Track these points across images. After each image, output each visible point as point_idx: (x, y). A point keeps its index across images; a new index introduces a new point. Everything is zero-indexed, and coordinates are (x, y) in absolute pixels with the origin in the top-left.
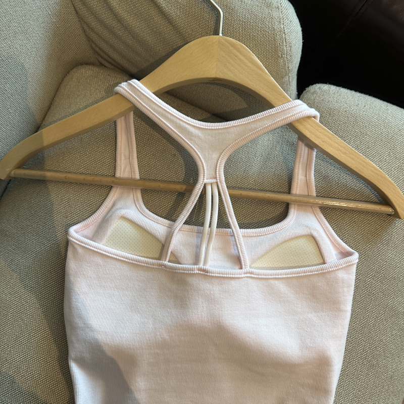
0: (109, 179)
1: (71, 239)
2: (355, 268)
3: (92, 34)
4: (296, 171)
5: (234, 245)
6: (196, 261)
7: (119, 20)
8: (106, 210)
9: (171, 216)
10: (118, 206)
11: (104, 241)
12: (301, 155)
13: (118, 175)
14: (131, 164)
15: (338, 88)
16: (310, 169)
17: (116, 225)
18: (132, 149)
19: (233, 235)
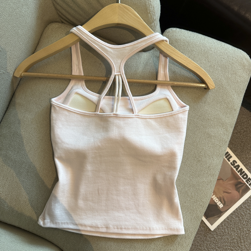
0: (69, 76)
1: (54, 104)
2: (187, 113)
3: (58, 7)
4: (159, 69)
5: (130, 104)
6: (112, 111)
8: (68, 91)
9: (100, 92)
10: (74, 88)
11: (68, 104)
12: (161, 60)
13: (73, 74)
14: (79, 68)
15: (181, 29)
16: (166, 68)
17: (73, 97)
18: (79, 61)
19: (129, 99)
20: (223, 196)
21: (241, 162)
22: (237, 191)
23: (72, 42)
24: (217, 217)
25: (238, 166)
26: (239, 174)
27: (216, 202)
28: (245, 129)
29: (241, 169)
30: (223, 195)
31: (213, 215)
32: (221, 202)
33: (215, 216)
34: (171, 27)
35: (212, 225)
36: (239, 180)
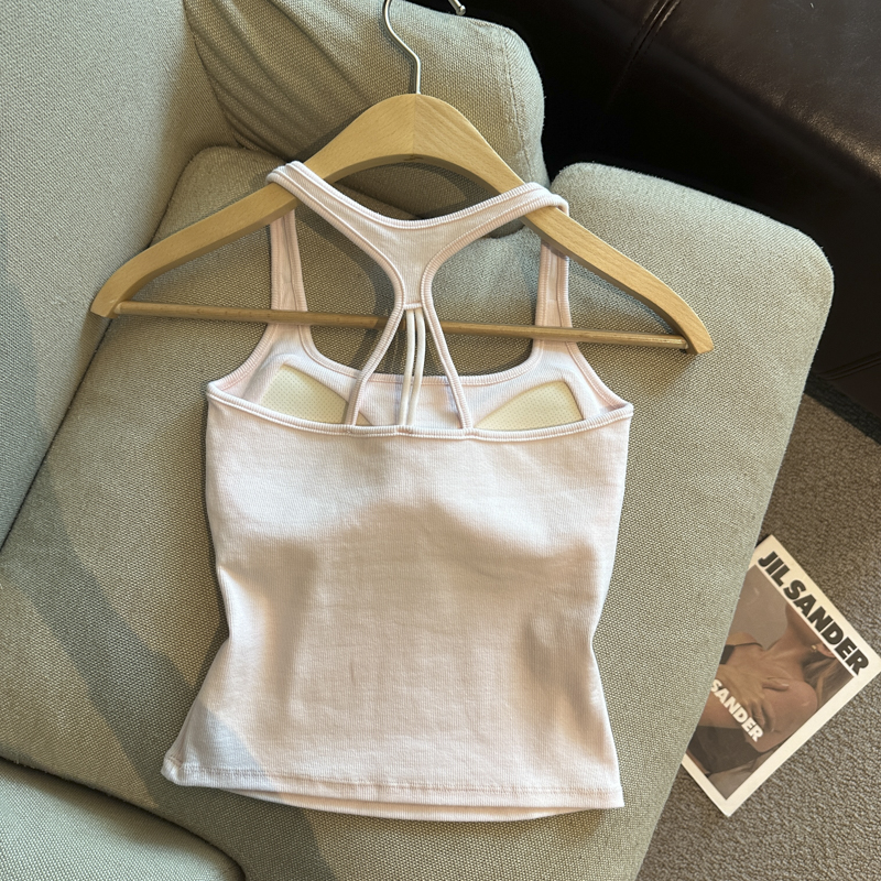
0: (264, 313)
1: (213, 397)
2: (629, 425)
3: (228, 100)
4: (541, 291)
5: (450, 399)
6: (396, 419)
7: (270, 76)
8: (260, 358)
9: (357, 362)
10: (278, 350)
11: (261, 399)
12: (547, 265)
13: (275, 306)
14: (294, 290)
16: (563, 288)
17: (276, 376)
18: (295, 266)
19: (449, 385)
20: (762, 701)
21: (820, 586)
22: (808, 682)
23: (272, 210)
24: (743, 770)
25: (811, 600)
26: (812, 626)
27: (740, 720)
28: (831, 479)
29: (821, 611)
30: (763, 696)
31: (730, 765)
32: (755, 720)
33: (736, 767)
34: (578, 162)
35: (726, 798)
36: (814, 647)
